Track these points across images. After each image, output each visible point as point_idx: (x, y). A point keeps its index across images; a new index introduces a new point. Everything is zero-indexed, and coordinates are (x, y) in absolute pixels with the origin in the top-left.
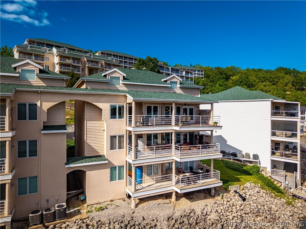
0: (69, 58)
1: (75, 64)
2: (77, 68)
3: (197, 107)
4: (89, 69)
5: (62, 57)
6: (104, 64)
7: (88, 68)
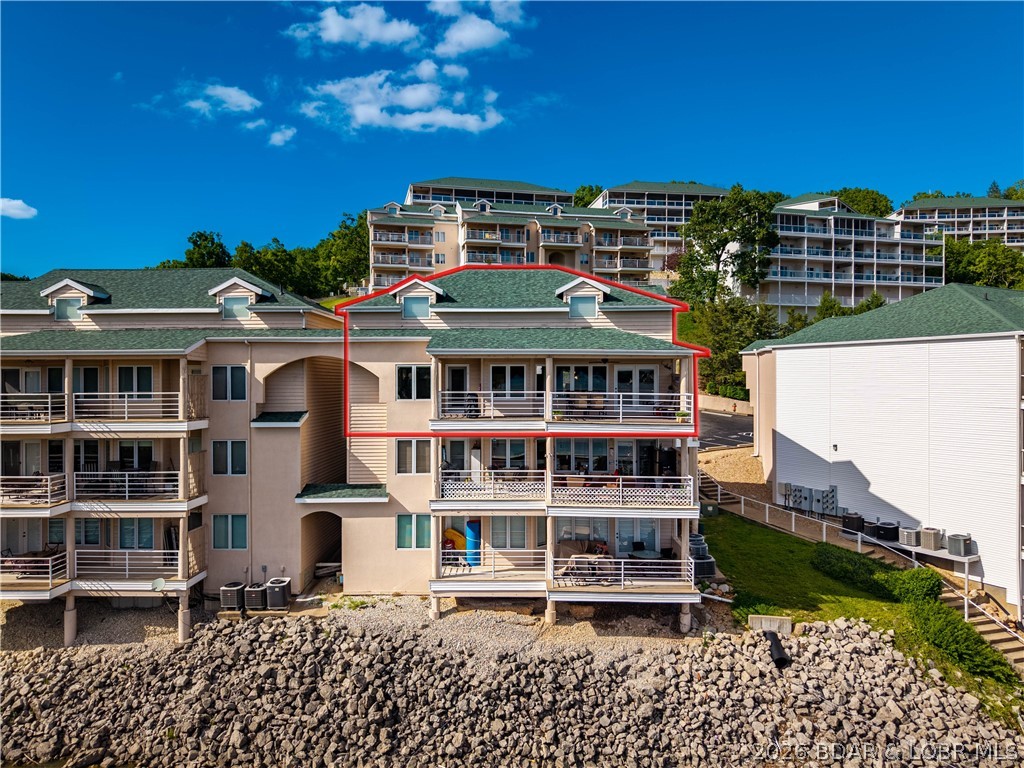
0: (491, 228)
1: (509, 242)
2: (517, 253)
3: (666, 367)
4: (550, 253)
5: (473, 227)
6: (593, 234)
7: (546, 250)
